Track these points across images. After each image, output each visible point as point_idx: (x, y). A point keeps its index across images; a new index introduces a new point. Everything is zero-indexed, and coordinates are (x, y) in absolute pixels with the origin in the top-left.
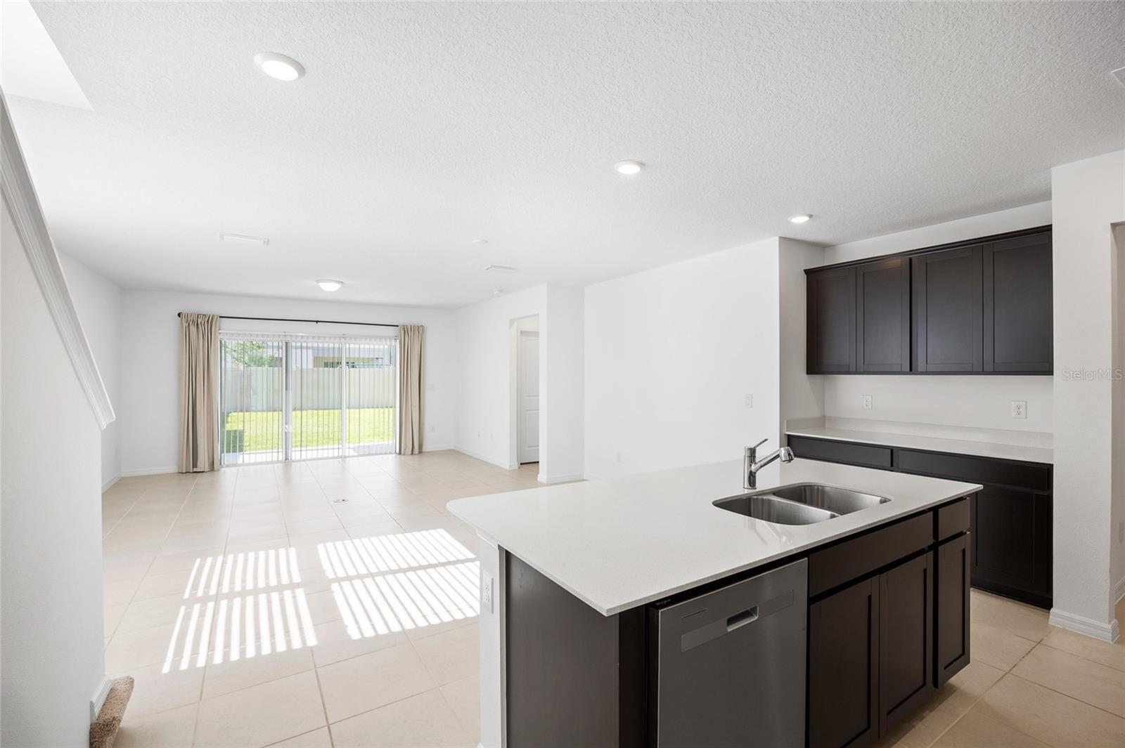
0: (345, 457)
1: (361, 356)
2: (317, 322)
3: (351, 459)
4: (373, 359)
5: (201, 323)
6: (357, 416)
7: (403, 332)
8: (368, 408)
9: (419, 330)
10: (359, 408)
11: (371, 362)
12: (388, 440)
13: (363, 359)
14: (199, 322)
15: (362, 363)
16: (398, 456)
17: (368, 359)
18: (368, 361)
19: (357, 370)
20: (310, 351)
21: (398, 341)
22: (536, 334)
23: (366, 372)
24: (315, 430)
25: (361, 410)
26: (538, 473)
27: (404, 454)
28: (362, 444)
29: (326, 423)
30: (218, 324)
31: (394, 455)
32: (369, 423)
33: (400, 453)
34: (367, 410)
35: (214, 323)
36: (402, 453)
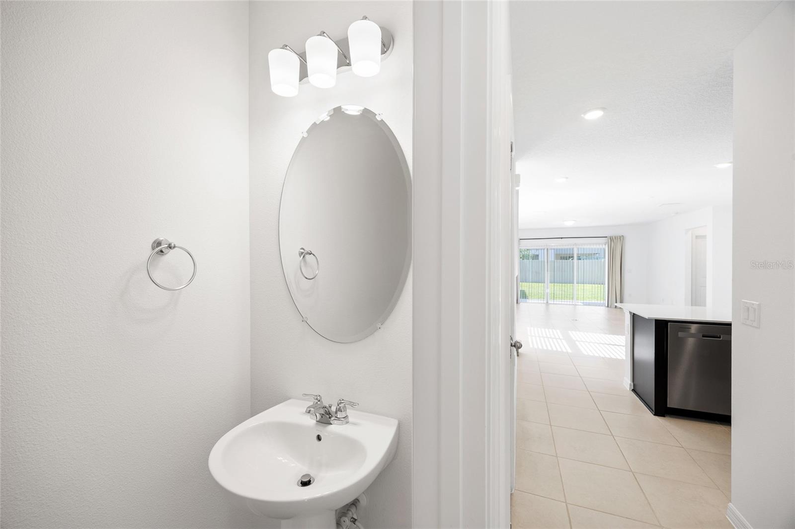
0: (576, 305)
1: (585, 253)
2: (562, 238)
3: (579, 306)
4: (591, 254)
6: (583, 288)
7: (610, 240)
8: (589, 284)
9: (621, 238)
10: (583, 283)
11: (590, 256)
12: (601, 300)
13: (586, 254)
15: (585, 257)
16: (607, 308)
17: (589, 254)
18: (589, 256)
19: (582, 261)
20: (553, 251)
21: (607, 245)
22: (704, 237)
23: (587, 262)
24: (561, 293)
25: (585, 285)
27: (611, 307)
28: (585, 301)
29: (563, 289)
31: (604, 307)
32: (589, 292)
33: (608, 306)
34: (588, 285)
36: (609, 306)
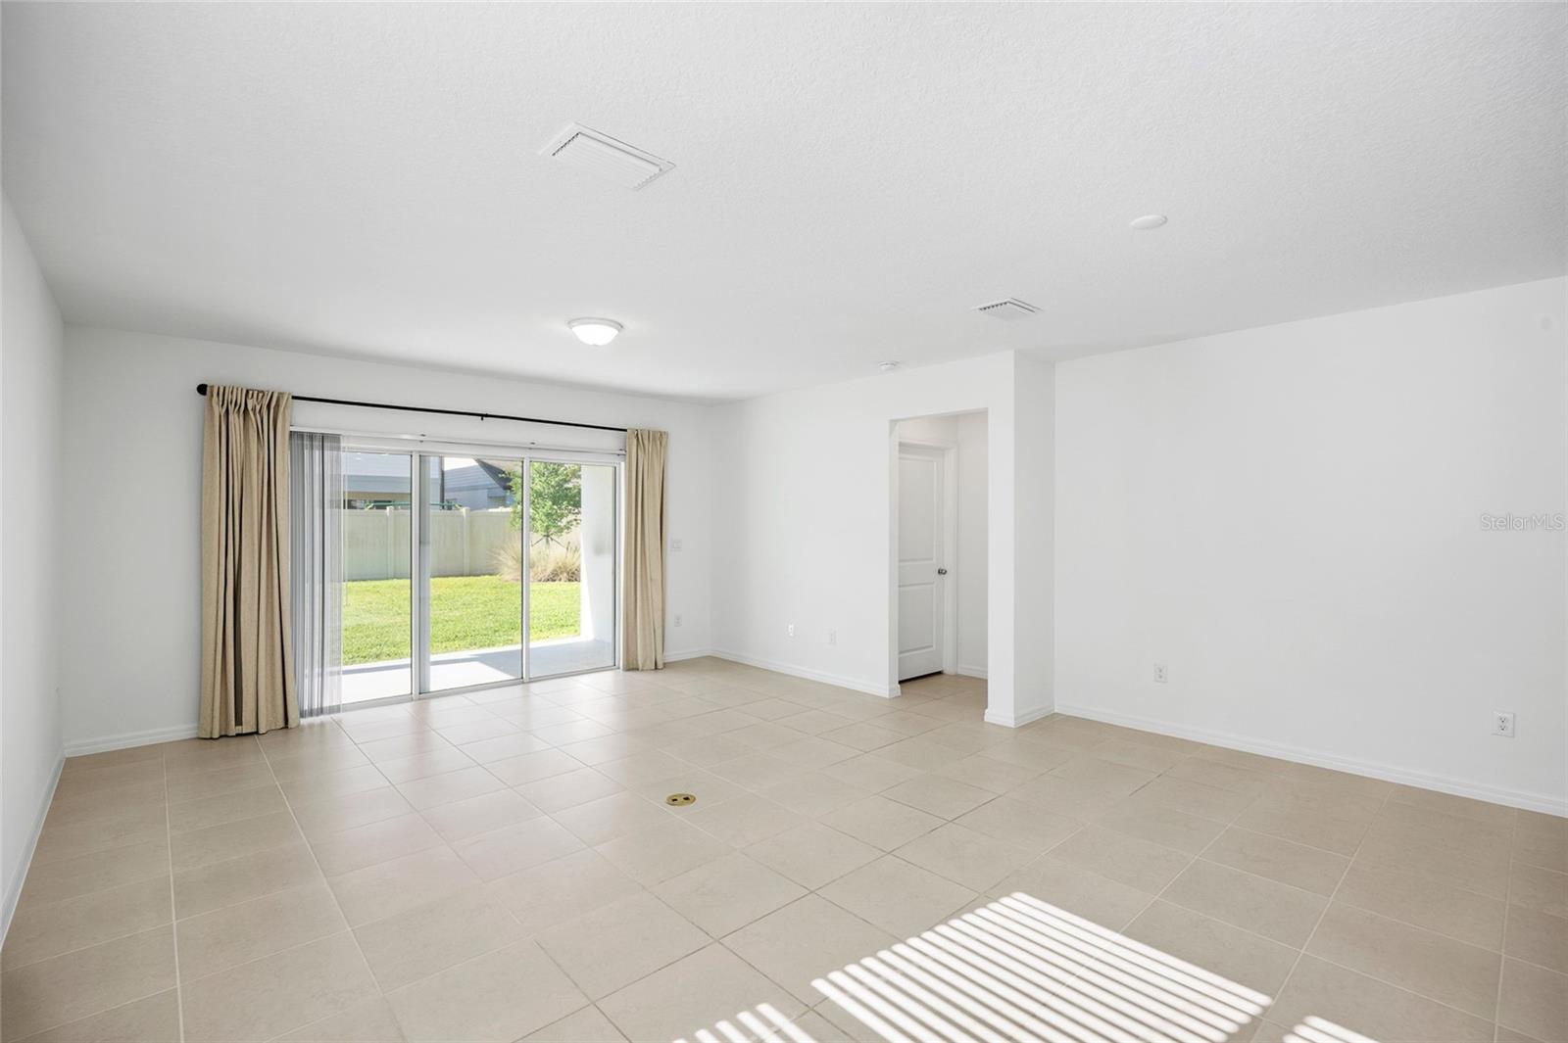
2: (483, 416)
5: (254, 410)
7: (635, 441)
9: (659, 438)
14: (250, 408)
21: (624, 458)
26: (986, 707)
30: (288, 412)
35: (281, 409)
